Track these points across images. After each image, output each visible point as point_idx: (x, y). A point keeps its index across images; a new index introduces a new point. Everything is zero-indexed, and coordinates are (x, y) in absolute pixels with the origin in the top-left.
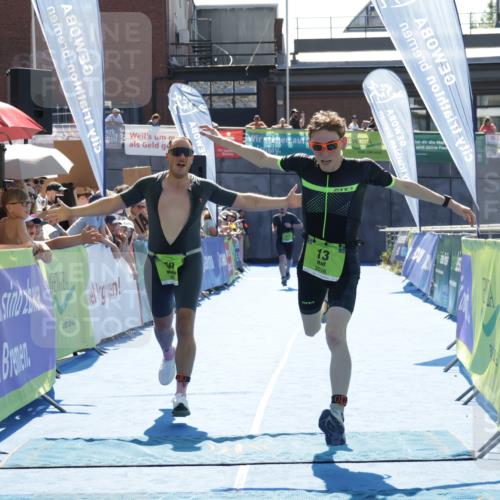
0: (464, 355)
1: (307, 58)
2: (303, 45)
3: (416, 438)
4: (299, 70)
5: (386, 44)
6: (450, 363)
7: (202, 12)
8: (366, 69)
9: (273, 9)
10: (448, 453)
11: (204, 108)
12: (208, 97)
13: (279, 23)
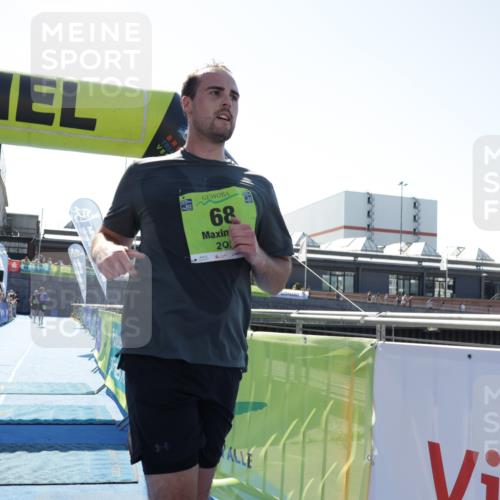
0: (96, 354)
1: (49, 237)
2: (47, 232)
3: (74, 386)
4: (45, 241)
5: (75, 234)
6: (91, 356)
7: (9, 215)
8: (70, 243)
9: (37, 217)
10: (85, 391)
11: (5, 252)
12: (8, 248)
13: (38, 222)
